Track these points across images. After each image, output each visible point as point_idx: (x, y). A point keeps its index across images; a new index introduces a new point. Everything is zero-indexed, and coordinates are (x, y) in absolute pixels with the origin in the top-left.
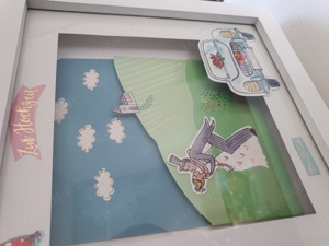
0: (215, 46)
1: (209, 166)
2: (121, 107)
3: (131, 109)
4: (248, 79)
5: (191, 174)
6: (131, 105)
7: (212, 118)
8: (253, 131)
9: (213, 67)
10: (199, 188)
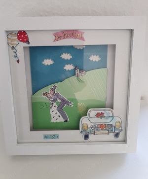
0: (110, 117)
1: (52, 99)
2: (78, 70)
3: (77, 73)
4: (89, 126)
5: (49, 92)
6: (80, 74)
7: (73, 106)
8: (66, 121)
9: (97, 112)
10: (44, 94)
